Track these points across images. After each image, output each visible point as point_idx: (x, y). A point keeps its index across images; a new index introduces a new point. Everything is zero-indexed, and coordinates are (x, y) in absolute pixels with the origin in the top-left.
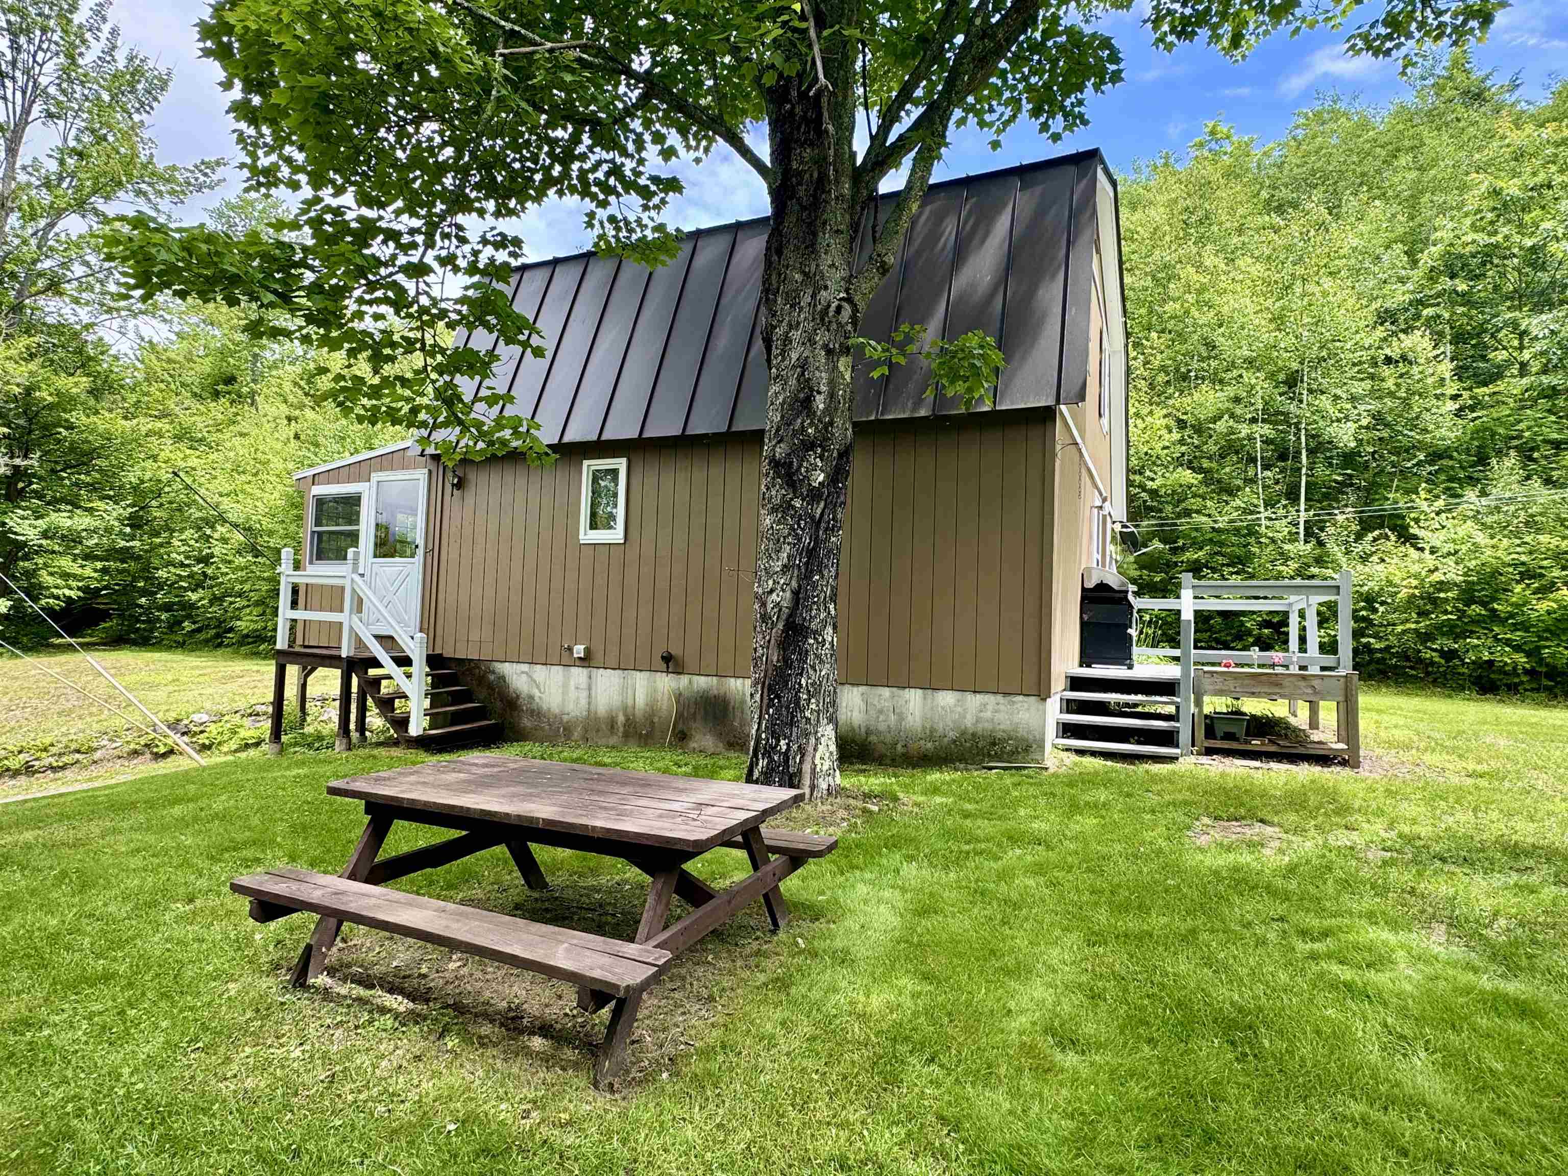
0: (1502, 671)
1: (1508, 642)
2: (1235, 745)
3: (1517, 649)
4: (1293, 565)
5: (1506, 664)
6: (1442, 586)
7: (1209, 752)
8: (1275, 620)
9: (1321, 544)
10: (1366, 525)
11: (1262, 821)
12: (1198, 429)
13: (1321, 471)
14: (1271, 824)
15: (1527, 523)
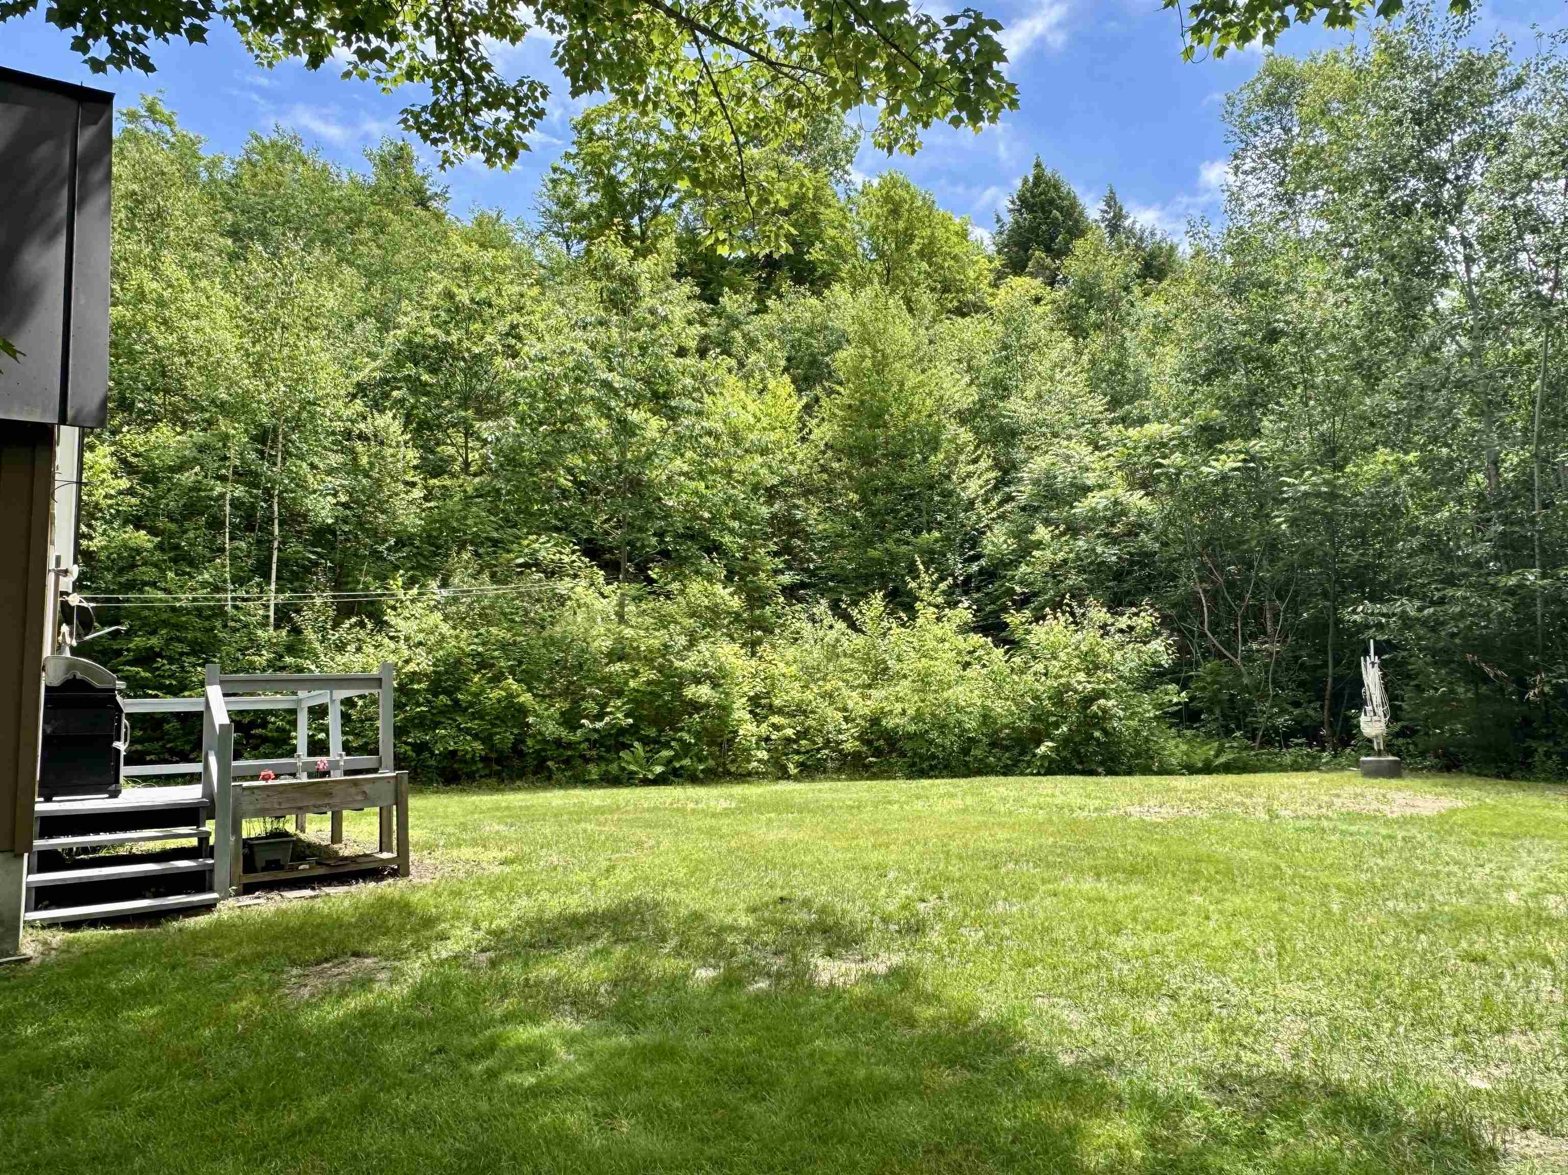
0: (463, 761)
1: (468, 731)
2: (282, 875)
3: (476, 737)
4: (267, 655)
5: (467, 752)
6: (414, 677)
7: (248, 889)
8: (246, 721)
9: (296, 631)
10: (345, 610)
11: (356, 954)
12: (150, 478)
13: (294, 546)
14: (367, 955)
15: (480, 615)
